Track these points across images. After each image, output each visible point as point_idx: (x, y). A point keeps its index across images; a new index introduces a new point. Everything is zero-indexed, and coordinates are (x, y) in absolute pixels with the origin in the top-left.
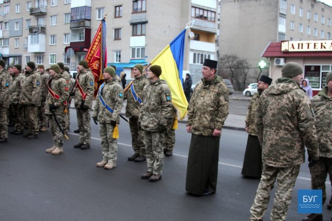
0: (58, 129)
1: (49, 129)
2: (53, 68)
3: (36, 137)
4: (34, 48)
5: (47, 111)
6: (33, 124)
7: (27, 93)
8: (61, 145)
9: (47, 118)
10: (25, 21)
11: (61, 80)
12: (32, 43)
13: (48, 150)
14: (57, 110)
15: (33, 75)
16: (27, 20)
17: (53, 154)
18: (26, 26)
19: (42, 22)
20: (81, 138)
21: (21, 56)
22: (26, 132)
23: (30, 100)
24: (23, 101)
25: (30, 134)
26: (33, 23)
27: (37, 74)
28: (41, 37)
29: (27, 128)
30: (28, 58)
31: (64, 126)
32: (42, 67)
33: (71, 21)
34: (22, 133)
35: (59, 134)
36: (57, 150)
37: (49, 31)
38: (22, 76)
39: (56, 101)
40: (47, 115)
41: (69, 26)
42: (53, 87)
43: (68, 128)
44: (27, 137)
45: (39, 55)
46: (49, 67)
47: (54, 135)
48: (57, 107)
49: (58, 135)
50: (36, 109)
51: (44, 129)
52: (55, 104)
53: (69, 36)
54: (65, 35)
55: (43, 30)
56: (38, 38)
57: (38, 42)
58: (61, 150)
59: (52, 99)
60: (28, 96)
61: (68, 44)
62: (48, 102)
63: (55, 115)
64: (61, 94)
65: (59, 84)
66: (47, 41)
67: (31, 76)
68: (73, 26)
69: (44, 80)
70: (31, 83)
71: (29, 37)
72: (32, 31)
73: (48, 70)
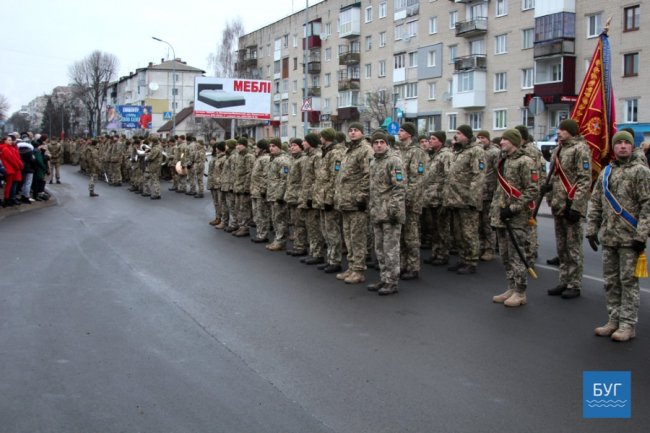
0: (517, 256)
1: (499, 257)
2: (508, 136)
3: (473, 271)
4: (464, 99)
5: (495, 221)
6: (469, 246)
7: (458, 185)
8: (522, 288)
9: (494, 235)
10: (446, 49)
11: (524, 159)
12: (460, 90)
13: (497, 297)
14: (516, 220)
15: (471, 151)
16: (451, 47)
17: (506, 306)
18: (449, 58)
19: (479, 49)
20: (563, 276)
21: (440, 116)
22: (453, 261)
23: (466, 198)
24: (451, 201)
25: (462, 265)
26: (463, 51)
27: (477, 147)
28: (478, 77)
29: (456, 254)
30: (453, 118)
31: (527, 251)
32: (484, 135)
33: (535, 43)
34: (445, 262)
35: (518, 267)
36: (514, 299)
37: (493, 65)
38: (447, 152)
39: (514, 200)
40: (494, 228)
41: (531, 54)
42: (508, 173)
43: (535, 255)
44: (455, 270)
45: (474, 112)
46: (500, 135)
47: (510, 268)
48: (516, 213)
49: (516, 268)
50: (476, 216)
51: (487, 256)
52: (512, 207)
53: (533, 74)
54: (525, 70)
55: (481, 64)
56: (471, 79)
57: (471, 88)
58: (523, 298)
59: (506, 197)
60: (462, 191)
61: (529, 88)
62: (497, 203)
63: (510, 230)
64: (523, 187)
65: (520, 167)
66: (488, 85)
67: (467, 152)
68: (539, 53)
69: (491, 160)
70: (468, 166)
71: (455, 78)
72: (460, 66)
73: (497, 141)
